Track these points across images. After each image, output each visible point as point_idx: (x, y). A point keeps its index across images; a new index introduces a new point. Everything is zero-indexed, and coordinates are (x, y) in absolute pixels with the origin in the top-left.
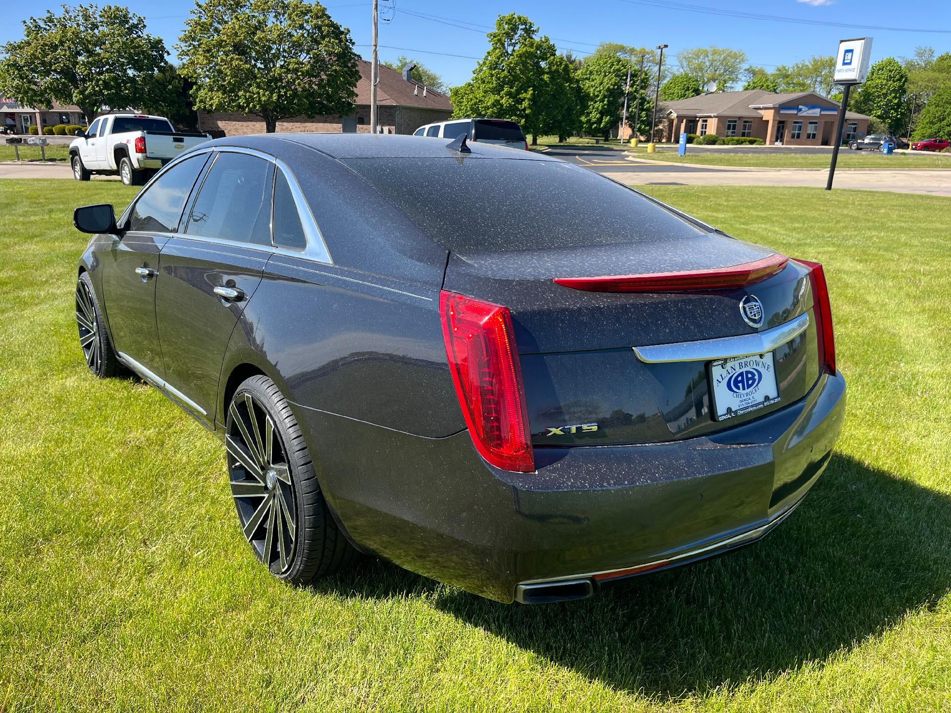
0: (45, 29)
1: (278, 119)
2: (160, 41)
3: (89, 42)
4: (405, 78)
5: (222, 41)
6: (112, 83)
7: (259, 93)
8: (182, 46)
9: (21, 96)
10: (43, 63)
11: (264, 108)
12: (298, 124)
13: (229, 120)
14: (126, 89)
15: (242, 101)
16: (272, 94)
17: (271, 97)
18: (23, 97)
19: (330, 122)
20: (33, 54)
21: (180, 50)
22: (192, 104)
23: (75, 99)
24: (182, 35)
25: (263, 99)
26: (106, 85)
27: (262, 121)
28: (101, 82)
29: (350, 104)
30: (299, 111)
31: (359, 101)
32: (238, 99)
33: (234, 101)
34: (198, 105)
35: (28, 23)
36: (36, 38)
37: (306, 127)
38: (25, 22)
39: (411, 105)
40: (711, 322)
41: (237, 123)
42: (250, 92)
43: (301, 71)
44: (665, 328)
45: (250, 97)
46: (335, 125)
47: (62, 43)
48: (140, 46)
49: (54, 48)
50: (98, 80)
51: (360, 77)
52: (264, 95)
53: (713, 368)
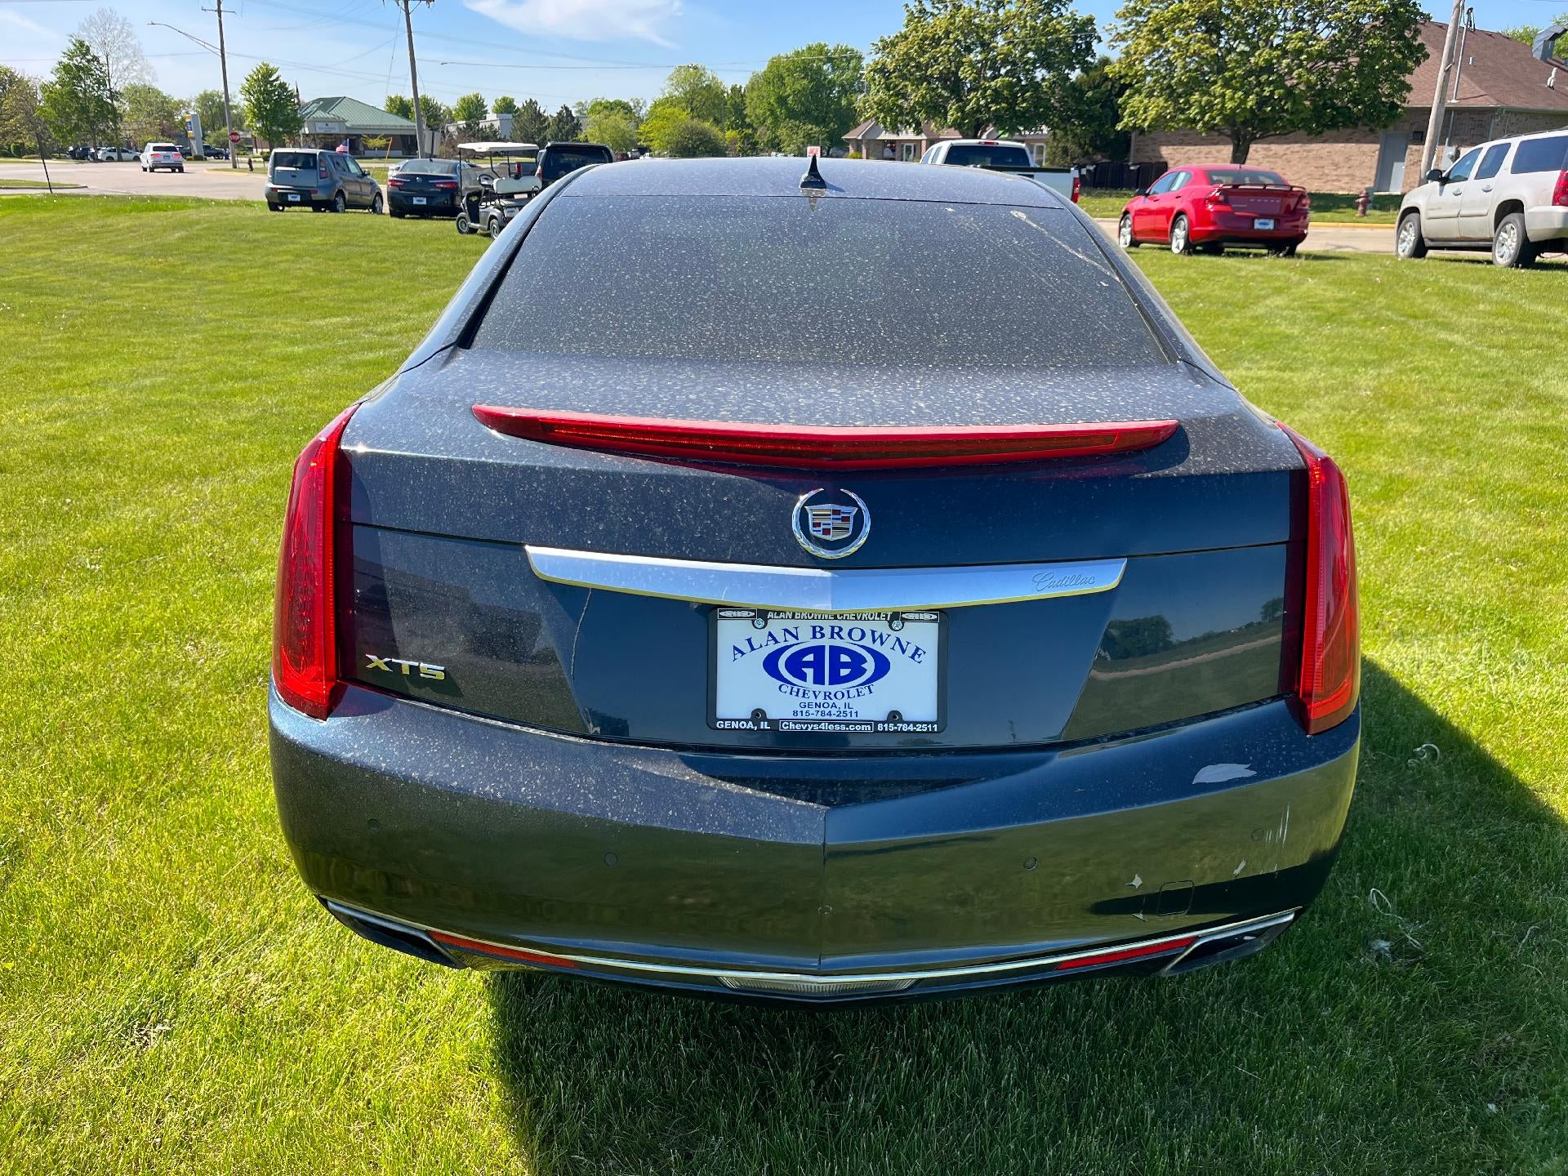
0: (932, 14)
1: (1255, 138)
2: (1090, 21)
3: (984, 30)
4: (1537, 55)
5: (1183, 11)
6: (1005, 92)
7: (1223, 95)
8: (1118, 25)
9: (882, 115)
10: (918, 66)
11: (1229, 119)
12: (1296, 147)
13: (1181, 144)
14: (1024, 101)
15: (1193, 112)
16: (1247, 94)
17: (1244, 101)
18: (885, 117)
19: (1358, 141)
20: (906, 53)
21: (1114, 33)
22: (1118, 118)
23: (950, 119)
24: (1121, 10)
25: (1229, 105)
26: (997, 96)
27: (1226, 143)
28: (989, 92)
29: (1394, 106)
30: (1291, 122)
31: (1414, 100)
32: (1189, 109)
33: (1183, 111)
34: (1125, 120)
35: (911, 7)
36: (915, 29)
37: (1309, 151)
38: (907, 6)
39: (1530, 107)
40: (706, 526)
41: (1192, 148)
42: (1210, 95)
43: (1308, 53)
44: (597, 521)
45: (1209, 103)
46: (1366, 147)
47: (947, 33)
48: (1056, 31)
49: (936, 41)
50: (985, 90)
51: (1427, 56)
52: (1232, 99)
53: (721, 624)
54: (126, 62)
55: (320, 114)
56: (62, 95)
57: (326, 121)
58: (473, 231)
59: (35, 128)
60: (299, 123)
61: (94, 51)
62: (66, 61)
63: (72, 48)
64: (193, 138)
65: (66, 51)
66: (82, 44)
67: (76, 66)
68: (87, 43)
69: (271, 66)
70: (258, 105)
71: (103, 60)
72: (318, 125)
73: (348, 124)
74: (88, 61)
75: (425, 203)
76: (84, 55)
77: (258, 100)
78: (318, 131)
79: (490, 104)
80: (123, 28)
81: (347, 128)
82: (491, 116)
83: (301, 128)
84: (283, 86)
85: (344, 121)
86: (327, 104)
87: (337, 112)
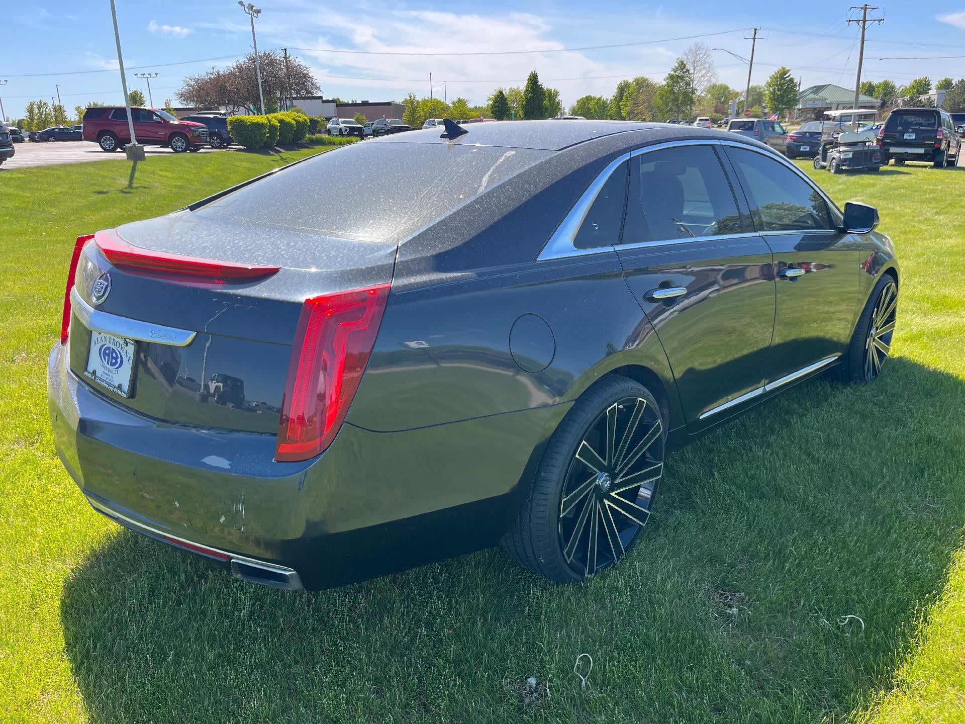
54: (704, 72)
55: (812, 96)
56: (666, 92)
57: (814, 100)
58: (823, 167)
59: (652, 111)
60: (796, 102)
61: (688, 67)
62: (672, 73)
63: (677, 65)
64: (730, 114)
65: (673, 68)
66: (682, 63)
67: (677, 76)
68: (685, 63)
69: (787, 69)
70: (774, 93)
71: (691, 71)
72: (809, 102)
73: (827, 101)
74: (684, 73)
75: (808, 149)
76: (683, 69)
77: (774, 90)
78: (808, 106)
79: (934, 84)
80: (706, 53)
81: (827, 103)
82: (933, 92)
83: (796, 105)
84: (792, 80)
85: (826, 99)
86: (817, 89)
87: (822, 94)
